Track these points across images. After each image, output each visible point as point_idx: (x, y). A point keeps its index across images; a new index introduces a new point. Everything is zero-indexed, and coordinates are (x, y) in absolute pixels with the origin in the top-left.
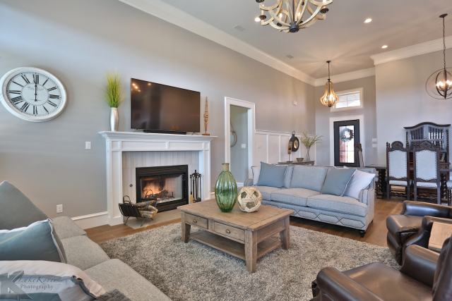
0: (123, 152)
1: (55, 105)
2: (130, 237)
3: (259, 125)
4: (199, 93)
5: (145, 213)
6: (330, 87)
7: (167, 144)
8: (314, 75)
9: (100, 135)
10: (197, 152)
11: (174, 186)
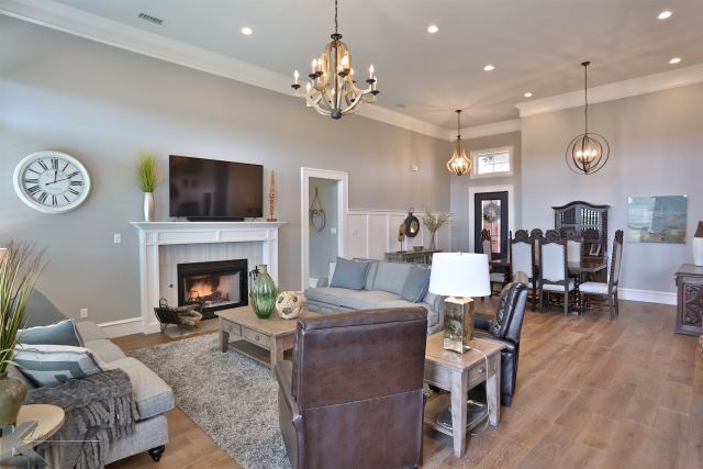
0: (160, 246)
1: (77, 193)
2: (163, 346)
3: (353, 203)
4: (262, 166)
5: (186, 320)
6: (461, 146)
7: (217, 234)
8: (445, 126)
10: (260, 243)
11: (229, 285)
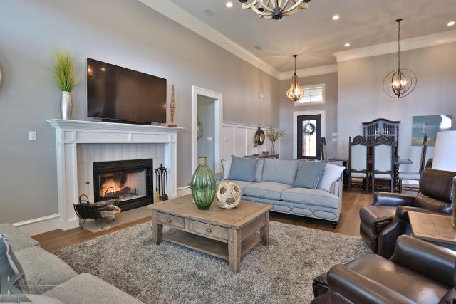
0: (77, 144)
2: (90, 242)
3: (227, 117)
5: (105, 214)
6: (296, 81)
7: (129, 136)
8: (280, 69)
9: (48, 124)
10: (163, 144)
11: (136, 182)
